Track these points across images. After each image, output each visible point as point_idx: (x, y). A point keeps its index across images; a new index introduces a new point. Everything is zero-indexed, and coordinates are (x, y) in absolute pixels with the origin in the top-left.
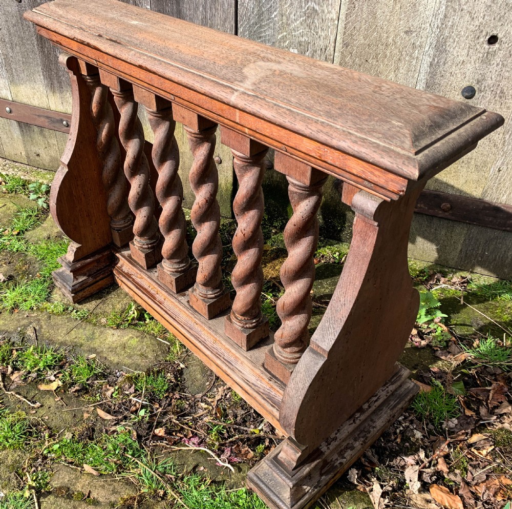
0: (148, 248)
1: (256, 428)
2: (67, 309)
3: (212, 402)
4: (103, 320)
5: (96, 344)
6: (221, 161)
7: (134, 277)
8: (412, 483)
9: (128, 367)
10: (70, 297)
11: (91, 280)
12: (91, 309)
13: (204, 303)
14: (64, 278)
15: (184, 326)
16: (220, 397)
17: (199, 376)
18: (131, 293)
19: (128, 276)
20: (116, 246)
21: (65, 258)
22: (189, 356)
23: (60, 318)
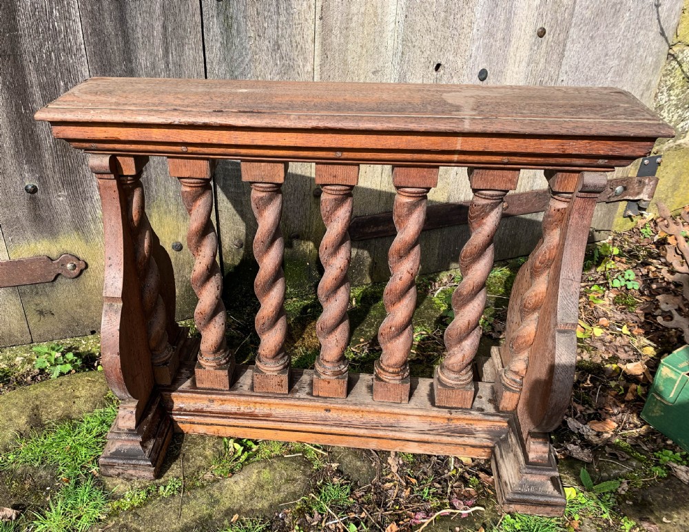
0: (227, 362)
1: (449, 471)
2: (149, 491)
3: (393, 477)
4: (208, 477)
5: (226, 503)
7: (209, 409)
8: (581, 430)
9: (285, 502)
10: (150, 473)
11: (160, 441)
12: (180, 474)
14: (125, 455)
16: (396, 468)
17: (359, 464)
18: (211, 430)
19: (199, 412)
20: (163, 386)
22: (331, 452)
23: (149, 506)
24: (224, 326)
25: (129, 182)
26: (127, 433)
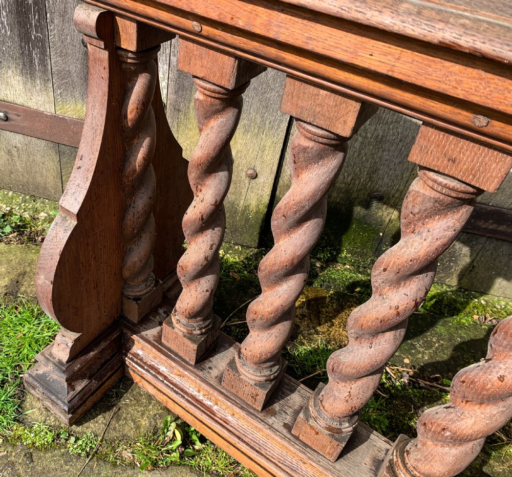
0: (202, 334)
2: (58, 435)
4: (127, 455)
6: (257, 175)
10: (64, 419)
11: (95, 384)
12: (100, 432)
13: (335, 443)
14: (48, 385)
15: (280, 465)
18: (161, 397)
20: (129, 321)
21: (51, 355)
23: (49, 455)
24: (208, 294)
25: (129, 61)
26: (55, 364)
